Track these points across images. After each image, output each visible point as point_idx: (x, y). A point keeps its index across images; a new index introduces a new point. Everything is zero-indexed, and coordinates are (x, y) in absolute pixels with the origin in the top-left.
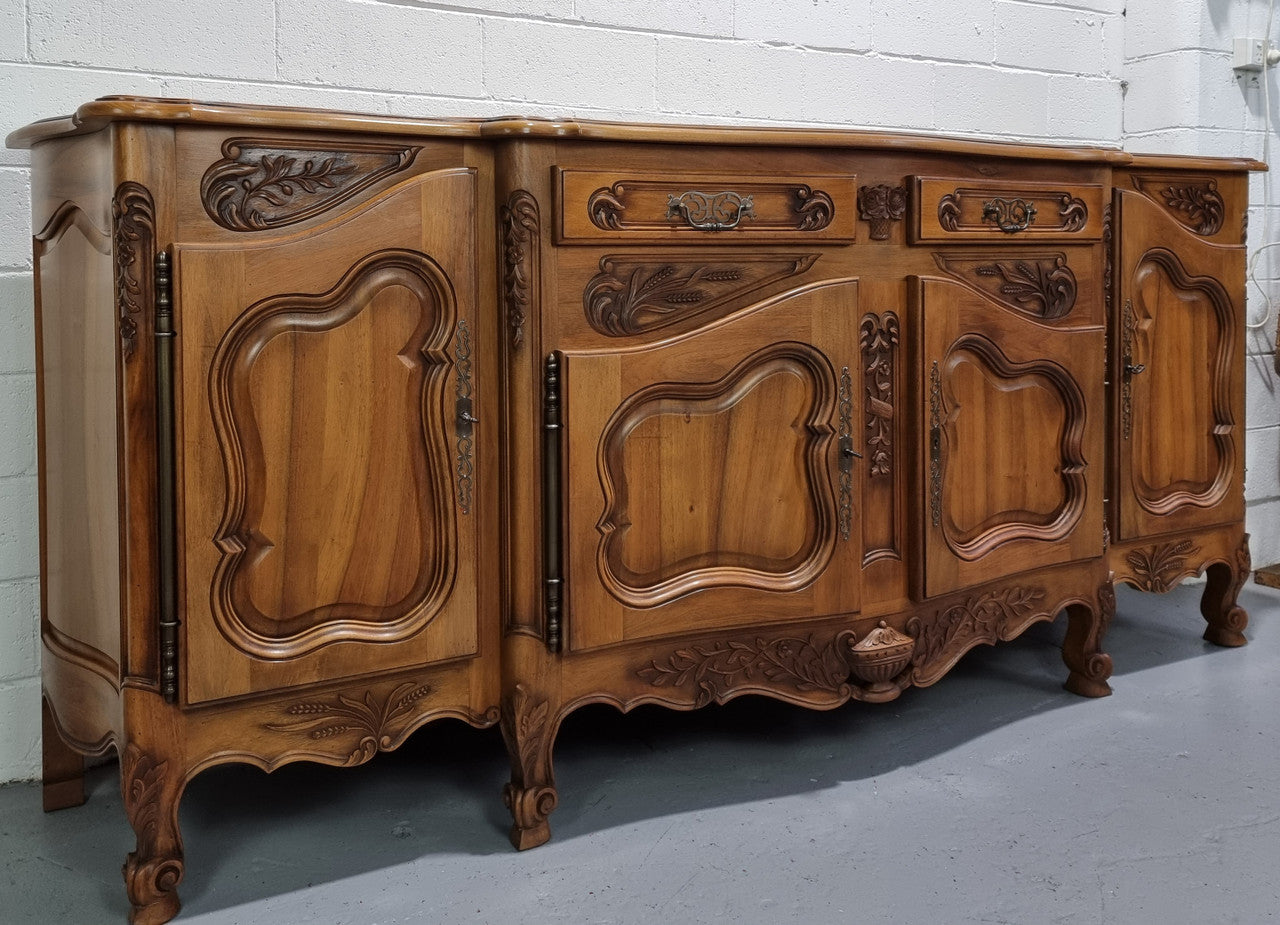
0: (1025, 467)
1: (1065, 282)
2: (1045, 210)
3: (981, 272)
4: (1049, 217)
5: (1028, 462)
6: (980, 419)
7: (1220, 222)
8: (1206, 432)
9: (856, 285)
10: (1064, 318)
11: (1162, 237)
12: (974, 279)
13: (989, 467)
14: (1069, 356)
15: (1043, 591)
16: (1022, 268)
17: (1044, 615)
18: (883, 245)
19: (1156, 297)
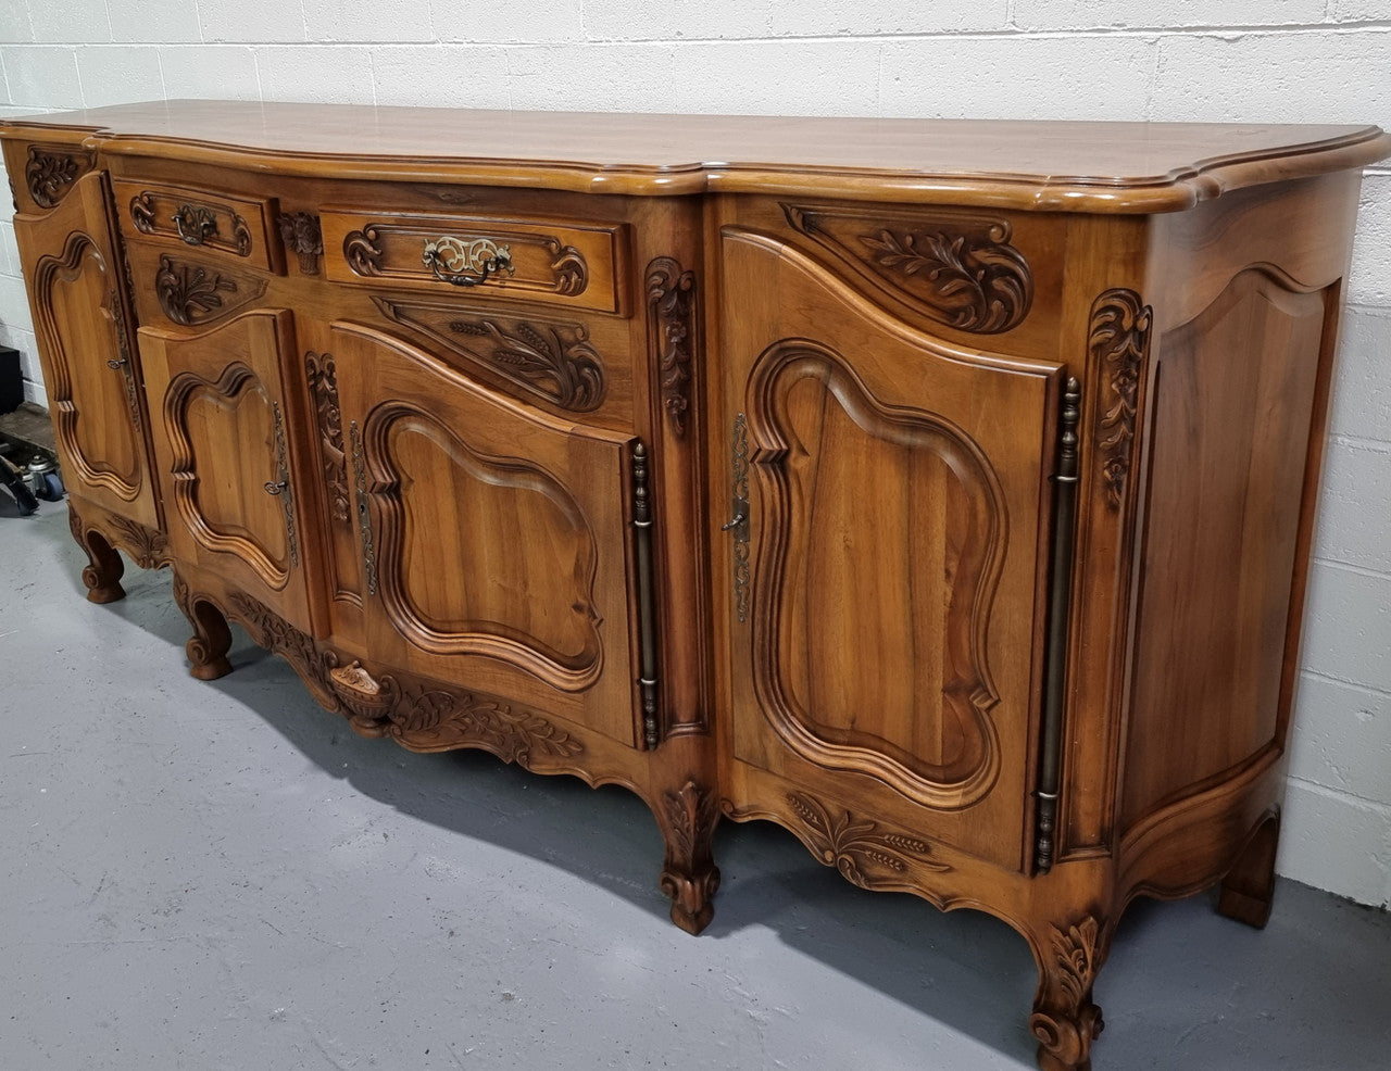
0: (526, 584)
1: (592, 365)
2: (529, 260)
3: (458, 327)
4: (537, 268)
5: (530, 583)
6: (447, 505)
7: (1018, 311)
8: (939, 684)
9: (274, 321)
10: (591, 414)
11: (811, 323)
12: (450, 335)
13: (467, 562)
14: (567, 467)
15: (581, 745)
16: (525, 332)
17: (583, 774)
18: (315, 280)
19: (818, 422)
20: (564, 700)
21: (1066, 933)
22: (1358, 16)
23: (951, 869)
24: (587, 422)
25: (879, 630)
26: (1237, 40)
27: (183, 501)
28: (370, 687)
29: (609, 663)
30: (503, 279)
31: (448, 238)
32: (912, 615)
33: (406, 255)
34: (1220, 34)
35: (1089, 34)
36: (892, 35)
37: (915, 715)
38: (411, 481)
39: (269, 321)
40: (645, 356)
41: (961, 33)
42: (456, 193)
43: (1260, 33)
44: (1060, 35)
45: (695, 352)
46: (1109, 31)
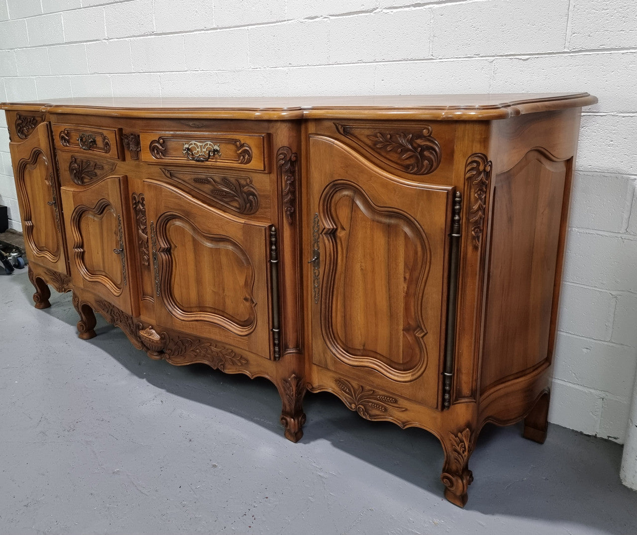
0: (224, 290)
1: (254, 195)
2: (227, 150)
3: (197, 180)
4: (231, 153)
5: (226, 288)
6: (191, 256)
7: (435, 164)
8: (401, 327)
9: (119, 180)
10: (253, 215)
11: (347, 172)
12: (193, 184)
13: (199, 281)
14: (242, 238)
15: (247, 360)
16: (225, 181)
17: (248, 373)
18: (137, 162)
19: (350, 216)
20: (239, 340)
21: (456, 436)
22: (579, 48)
23: (406, 410)
24: (251, 219)
25: (375, 304)
26: (527, 59)
27: (78, 261)
28: (156, 337)
29: (260, 323)
30: (217, 159)
31: (193, 142)
32: (390, 298)
33: (176, 150)
34: (520, 57)
35: (464, 59)
36: (380, 62)
37: (391, 341)
38: (176, 247)
39: (117, 180)
40: (276, 189)
41: (410, 60)
42: (197, 123)
43: (537, 56)
44: (452, 60)
45: (297, 188)
46: (473, 57)
